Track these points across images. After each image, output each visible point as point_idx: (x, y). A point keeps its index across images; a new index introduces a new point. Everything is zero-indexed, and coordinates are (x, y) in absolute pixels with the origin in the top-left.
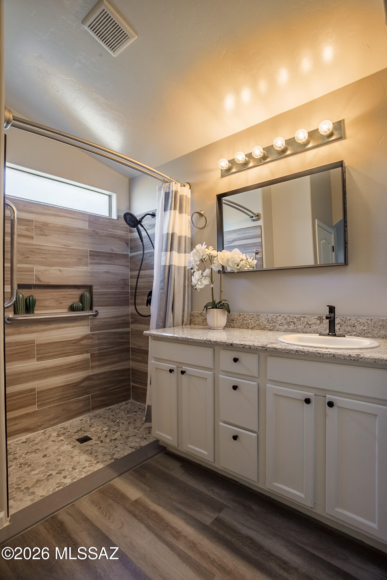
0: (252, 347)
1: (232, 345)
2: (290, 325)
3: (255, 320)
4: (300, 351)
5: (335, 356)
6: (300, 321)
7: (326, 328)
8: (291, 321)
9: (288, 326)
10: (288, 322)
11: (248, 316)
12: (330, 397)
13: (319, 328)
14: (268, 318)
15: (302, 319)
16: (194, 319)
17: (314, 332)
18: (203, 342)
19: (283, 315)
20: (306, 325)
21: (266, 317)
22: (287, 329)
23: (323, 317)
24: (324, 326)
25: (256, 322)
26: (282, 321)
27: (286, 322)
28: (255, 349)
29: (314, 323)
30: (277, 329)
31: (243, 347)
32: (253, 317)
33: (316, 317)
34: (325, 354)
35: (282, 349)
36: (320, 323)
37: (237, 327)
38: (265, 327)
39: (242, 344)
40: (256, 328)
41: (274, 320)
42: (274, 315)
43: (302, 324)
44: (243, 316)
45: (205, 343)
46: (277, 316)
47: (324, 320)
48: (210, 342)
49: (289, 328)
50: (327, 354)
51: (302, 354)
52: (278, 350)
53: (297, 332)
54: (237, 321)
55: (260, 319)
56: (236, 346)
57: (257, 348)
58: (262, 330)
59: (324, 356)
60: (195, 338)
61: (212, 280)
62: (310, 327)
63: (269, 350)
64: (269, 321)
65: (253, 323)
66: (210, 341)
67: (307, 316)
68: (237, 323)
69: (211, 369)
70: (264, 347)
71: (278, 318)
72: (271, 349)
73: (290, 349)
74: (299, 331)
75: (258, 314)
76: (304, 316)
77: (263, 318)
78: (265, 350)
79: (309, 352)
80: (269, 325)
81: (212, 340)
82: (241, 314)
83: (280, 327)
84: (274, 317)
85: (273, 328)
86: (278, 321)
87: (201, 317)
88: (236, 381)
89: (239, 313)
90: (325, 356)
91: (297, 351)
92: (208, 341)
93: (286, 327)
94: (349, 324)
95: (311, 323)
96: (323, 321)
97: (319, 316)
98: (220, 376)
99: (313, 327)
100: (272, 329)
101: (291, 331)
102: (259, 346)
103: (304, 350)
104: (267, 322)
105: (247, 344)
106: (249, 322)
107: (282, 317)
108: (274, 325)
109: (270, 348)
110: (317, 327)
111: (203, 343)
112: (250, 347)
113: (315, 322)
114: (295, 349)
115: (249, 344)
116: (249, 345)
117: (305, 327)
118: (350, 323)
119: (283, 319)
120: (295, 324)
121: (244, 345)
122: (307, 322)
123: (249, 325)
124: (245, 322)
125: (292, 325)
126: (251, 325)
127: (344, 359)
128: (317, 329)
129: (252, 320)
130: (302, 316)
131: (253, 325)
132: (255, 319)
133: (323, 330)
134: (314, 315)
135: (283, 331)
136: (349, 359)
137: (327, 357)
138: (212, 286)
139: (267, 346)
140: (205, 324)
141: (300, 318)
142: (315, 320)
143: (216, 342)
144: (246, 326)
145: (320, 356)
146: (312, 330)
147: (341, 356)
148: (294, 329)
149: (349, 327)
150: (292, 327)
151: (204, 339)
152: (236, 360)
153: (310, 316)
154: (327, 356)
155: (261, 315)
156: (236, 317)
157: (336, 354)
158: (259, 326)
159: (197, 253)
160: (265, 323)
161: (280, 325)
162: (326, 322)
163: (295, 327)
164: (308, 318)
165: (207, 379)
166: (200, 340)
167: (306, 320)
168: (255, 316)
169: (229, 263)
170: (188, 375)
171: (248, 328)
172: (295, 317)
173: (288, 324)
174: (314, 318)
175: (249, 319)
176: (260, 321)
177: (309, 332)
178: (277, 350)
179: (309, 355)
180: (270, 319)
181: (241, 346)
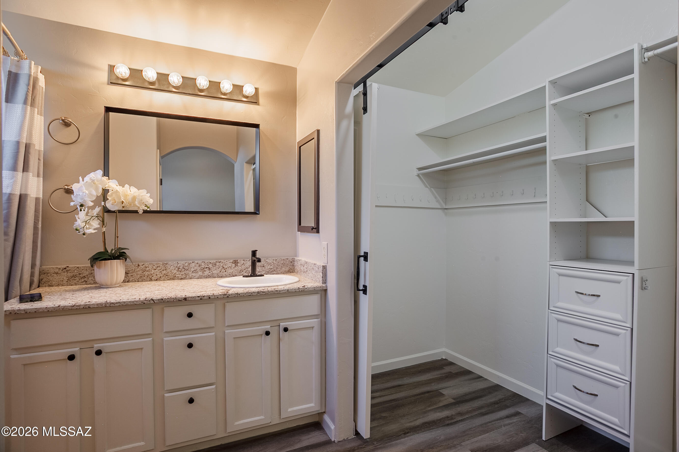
0: (211, 296)
1: (185, 299)
2: (205, 271)
3: (161, 270)
4: (261, 292)
5: (289, 290)
6: (215, 266)
7: (240, 271)
8: (205, 267)
9: (203, 272)
10: (203, 268)
11: (150, 266)
12: (283, 325)
13: (234, 271)
14: (178, 266)
15: (218, 264)
16: (50, 277)
17: (230, 275)
18: (141, 303)
19: (196, 262)
20: (222, 269)
21: (176, 266)
22: (202, 276)
23: (238, 260)
24: (239, 269)
25: (163, 272)
26: (195, 268)
27: (201, 268)
28: (215, 298)
29: (230, 267)
30: (190, 277)
31: (201, 299)
32: (158, 267)
33: (232, 261)
34: (281, 290)
35: (244, 293)
36: (235, 266)
37: (133, 280)
38: (175, 276)
39: (199, 296)
40: (163, 278)
41: (187, 268)
42: (186, 262)
43: (218, 269)
44: (144, 266)
45: (144, 303)
46: (190, 263)
47: (239, 263)
48: (152, 302)
49: (204, 274)
50: (283, 290)
51: (263, 294)
52: (241, 295)
53: (213, 278)
54: (134, 274)
55: (168, 268)
56: (192, 299)
57: (218, 297)
58: (171, 280)
59: (280, 292)
60: (124, 301)
61: (103, 221)
62: (226, 271)
63: (231, 296)
64: (180, 270)
65: (158, 273)
66: (153, 300)
67: (222, 261)
68: (133, 276)
69: (150, 334)
70: (226, 294)
71: (191, 265)
72: (233, 295)
73: (252, 292)
74: (215, 276)
75: (165, 263)
76: (219, 261)
77: (173, 266)
78: (226, 297)
79: (268, 291)
80: (180, 274)
81: (154, 298)
82: (140, 264)
83: (194, 274)
84: (186, 264)
85: (185, 276)
86: (191, 268)
87: (66, 273)
88: (189, 338)
89: (137, 264)
90: (282, 292)
91: (258, 292)
92: (150, 301)
93: (200, 273)
94: (259, 265)
95: (226, 267)
96: (237, 265)
97: (234, 260)
98: (165, 339)
99: (229, 271)
100: (183, 278)
101: (206, 277)
102: (221, 295)
103: (264, 291)
104: (178, 271)
105: (205, 295)
106: (153, 272)
107: (195, 264)
108: (186, 273)
109: (231, 294)
110: (233, 270)
111: (139, 304)
112: (210, 298)
113: (230, 265)
114: (256, 291)
115: (208, 294)
116: (208, 296)
117: (220, 272)
118: (261, 264)
119: (197, 265)
120: (210, 269)
121: (202, 296)
122: (223, 267)
123: (152, 276)
124: (146, 273)
125: (207, 271)
126: (155, 276)
127: (295, 291)
128: (233, 272)
129: (157, 270)
130: (217, 261)
131: (159, 276)
132: (160, 268)
133: (238, 272)
134: (229, 259)
135: (197, 278)
136: (299, 291)
137: (283, 293)
138: (104, 229)
139: (228, 293)
140: (73, 283)
141: (215, 263)
142: (230, 263)
143: (162, 299)
144: (148, 278)
145: (277, 293)
146: (227, 274)
147: (293, 290)
148: (209, 275)
149: (259, 268)
150: (207, 273)
151: (141, 299)
152: (190, 315)
153: (226, 261)
154: (283, 291)
155: (170, 263)
156: (133, 268)
157: (289, 289)
158: (166, 276)
159: (92, 183)
160: (175, 271)
161: (194, 272)
162: (240, 265)
163: (210, 272)
164: (224, 263)
165: (142, 349)
166: (135, 301)
167: (222, 265)
168: (161, 266)
169: (136, 202)
170: (106, 353)
171: (151, 280)
172: (211, 263)
173: (203, 270)
174: (230, 262)
175: (152, 269)
176: (168, 270)
177: (224, 276)
178: (239, 295)
179: (269, 293)
180: (181, 267)
181: (199, 298)
